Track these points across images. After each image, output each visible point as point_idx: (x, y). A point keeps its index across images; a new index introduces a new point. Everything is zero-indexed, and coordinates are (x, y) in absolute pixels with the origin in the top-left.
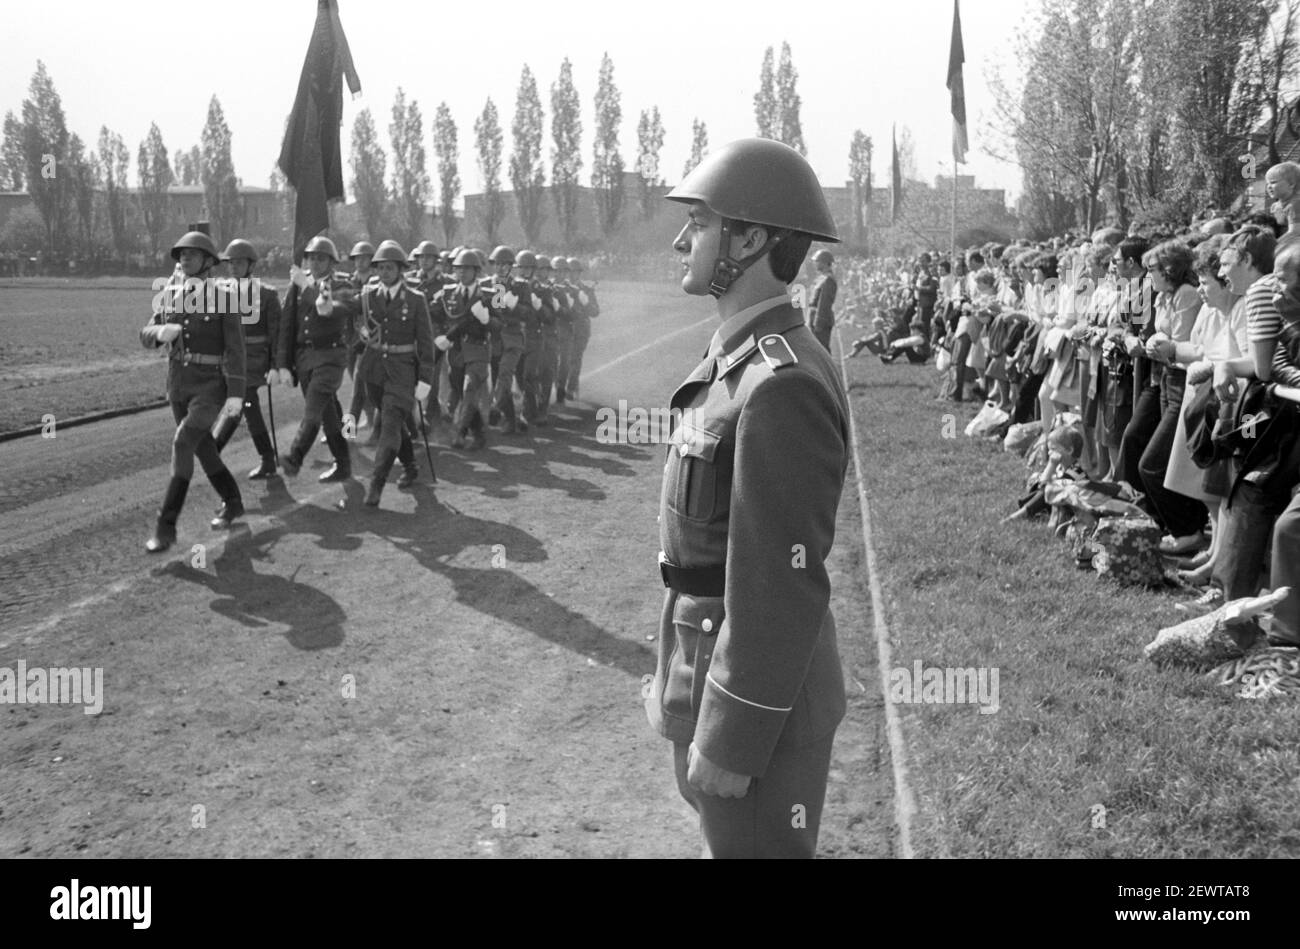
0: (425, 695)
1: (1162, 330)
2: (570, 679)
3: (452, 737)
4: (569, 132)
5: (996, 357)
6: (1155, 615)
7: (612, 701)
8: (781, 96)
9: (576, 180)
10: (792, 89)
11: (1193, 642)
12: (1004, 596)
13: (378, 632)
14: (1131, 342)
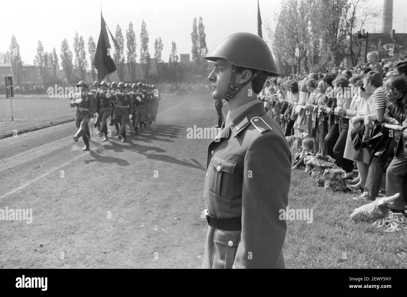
0: (96, 247)
1: (340, 106)
2: (149, 237)
3: (108, 264)
4: (132, 46)
5: (277, 115)
6: (348, 202)
7: (165, 245)
8: (200, 34)
9: (135, 61)
10: (203, 31)
11: (367, 213)
12: (296, 197)
13: (77, 222)
14: (328, 110)
